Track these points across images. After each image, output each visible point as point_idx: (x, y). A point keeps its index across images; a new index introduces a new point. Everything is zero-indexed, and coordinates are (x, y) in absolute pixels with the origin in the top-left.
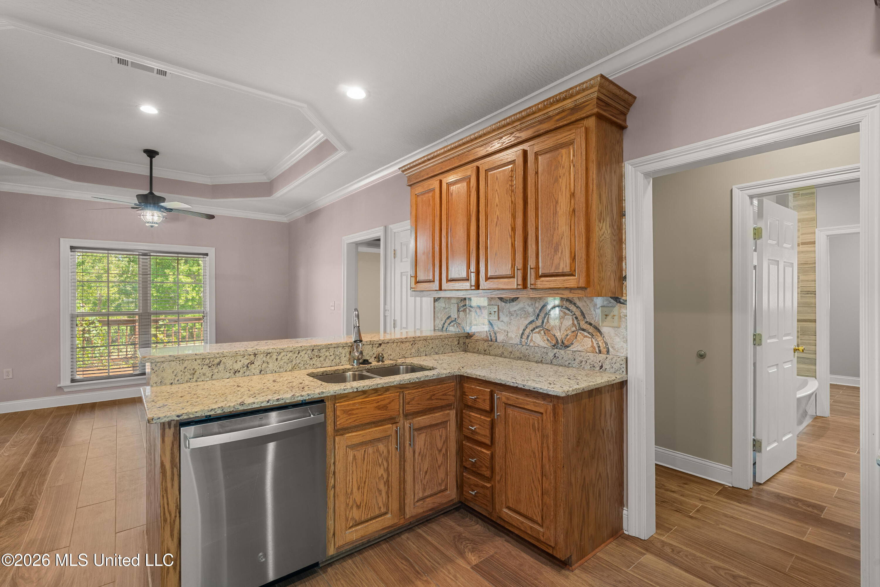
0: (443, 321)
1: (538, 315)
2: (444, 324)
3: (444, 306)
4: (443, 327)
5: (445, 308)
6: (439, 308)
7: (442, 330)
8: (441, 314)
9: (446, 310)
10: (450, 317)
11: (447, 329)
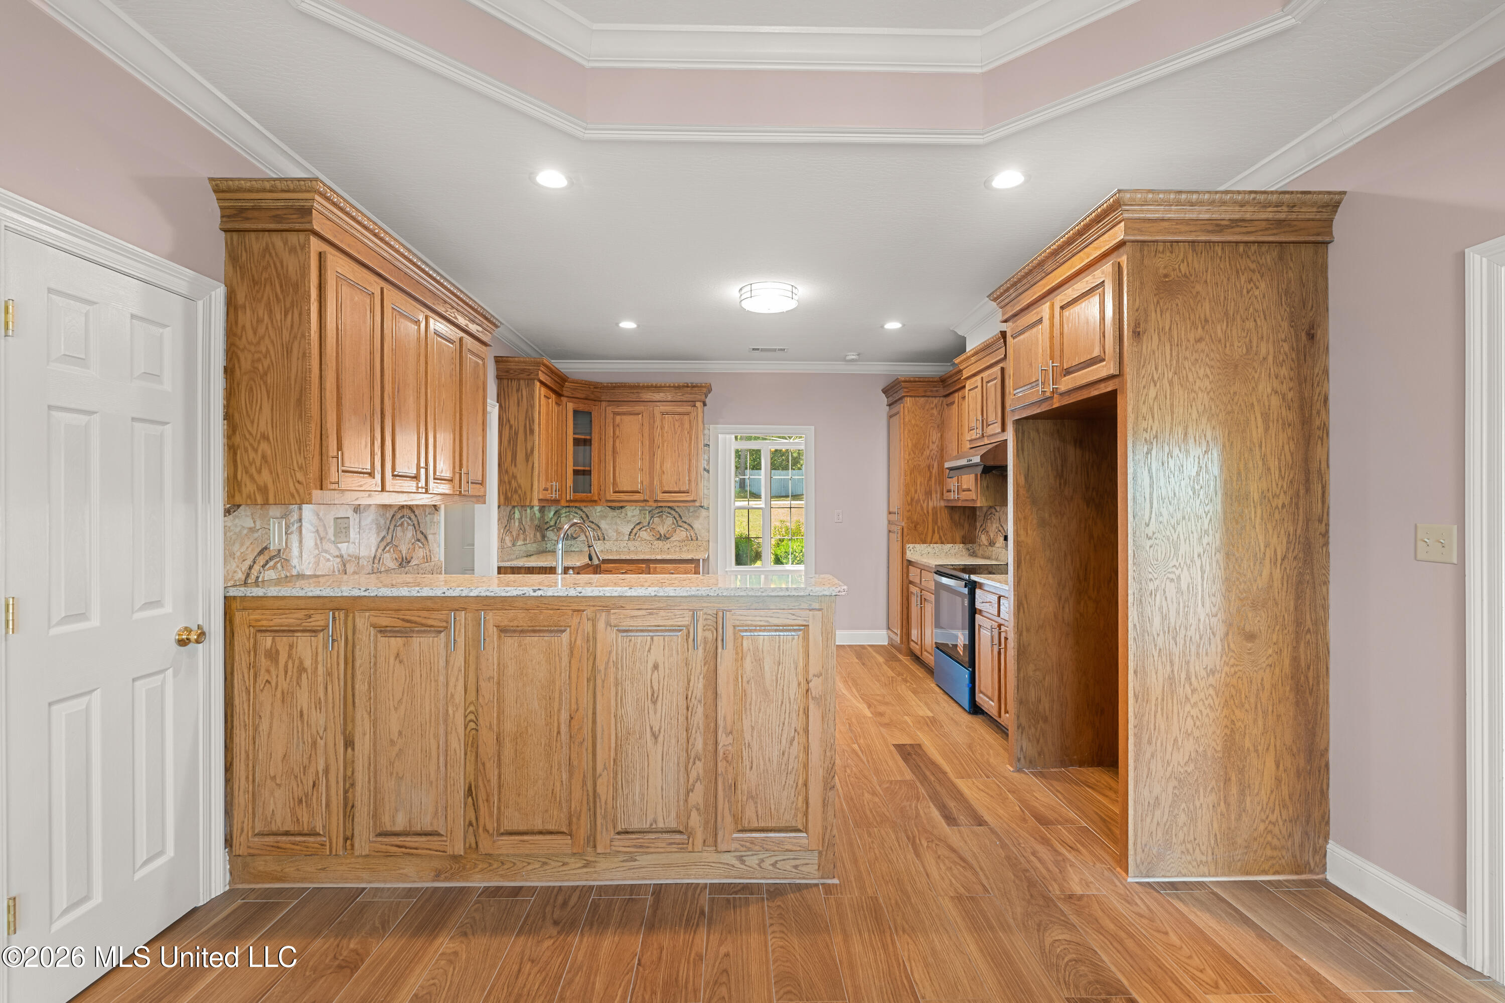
0: (249, 562)
1: (389, 528)
2: (251, 568)
3: (253, 525)
4: (248, 575)
5: (252, 530)
6: (238, 530)
7: (245, 583)
8: (242, 545)
9: (256, 535)
10: (266, 548)
11: (258, 577)
